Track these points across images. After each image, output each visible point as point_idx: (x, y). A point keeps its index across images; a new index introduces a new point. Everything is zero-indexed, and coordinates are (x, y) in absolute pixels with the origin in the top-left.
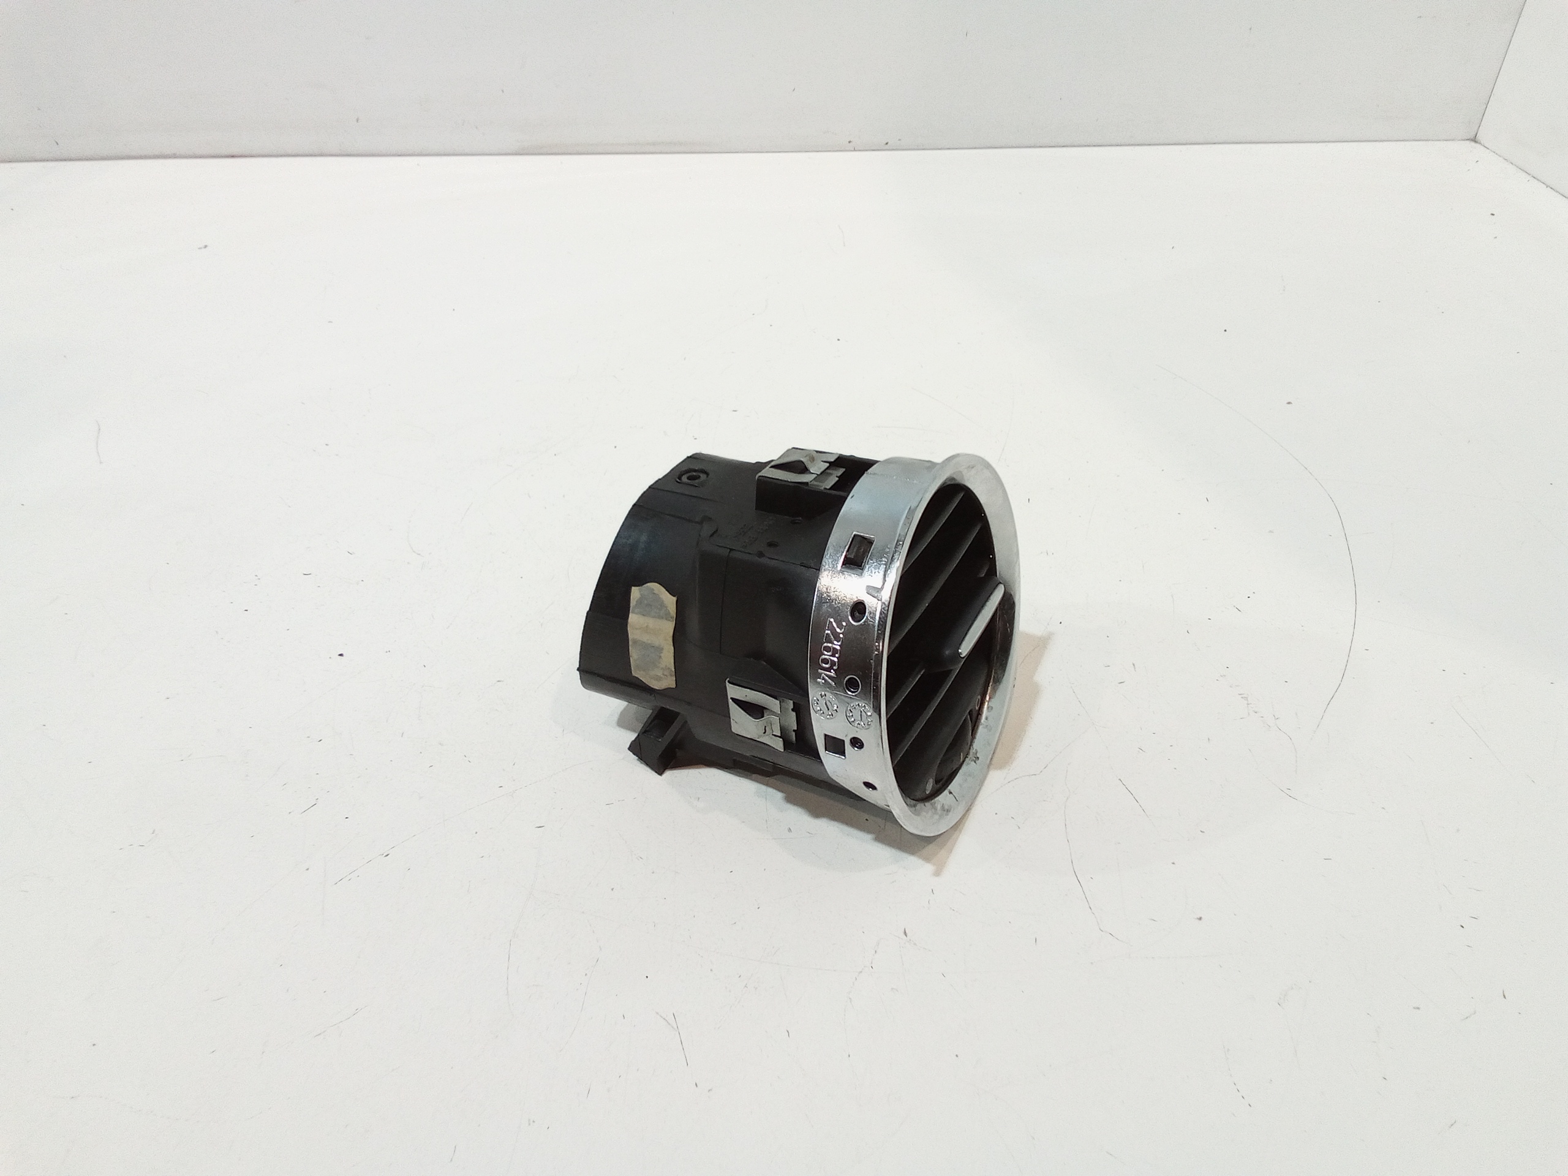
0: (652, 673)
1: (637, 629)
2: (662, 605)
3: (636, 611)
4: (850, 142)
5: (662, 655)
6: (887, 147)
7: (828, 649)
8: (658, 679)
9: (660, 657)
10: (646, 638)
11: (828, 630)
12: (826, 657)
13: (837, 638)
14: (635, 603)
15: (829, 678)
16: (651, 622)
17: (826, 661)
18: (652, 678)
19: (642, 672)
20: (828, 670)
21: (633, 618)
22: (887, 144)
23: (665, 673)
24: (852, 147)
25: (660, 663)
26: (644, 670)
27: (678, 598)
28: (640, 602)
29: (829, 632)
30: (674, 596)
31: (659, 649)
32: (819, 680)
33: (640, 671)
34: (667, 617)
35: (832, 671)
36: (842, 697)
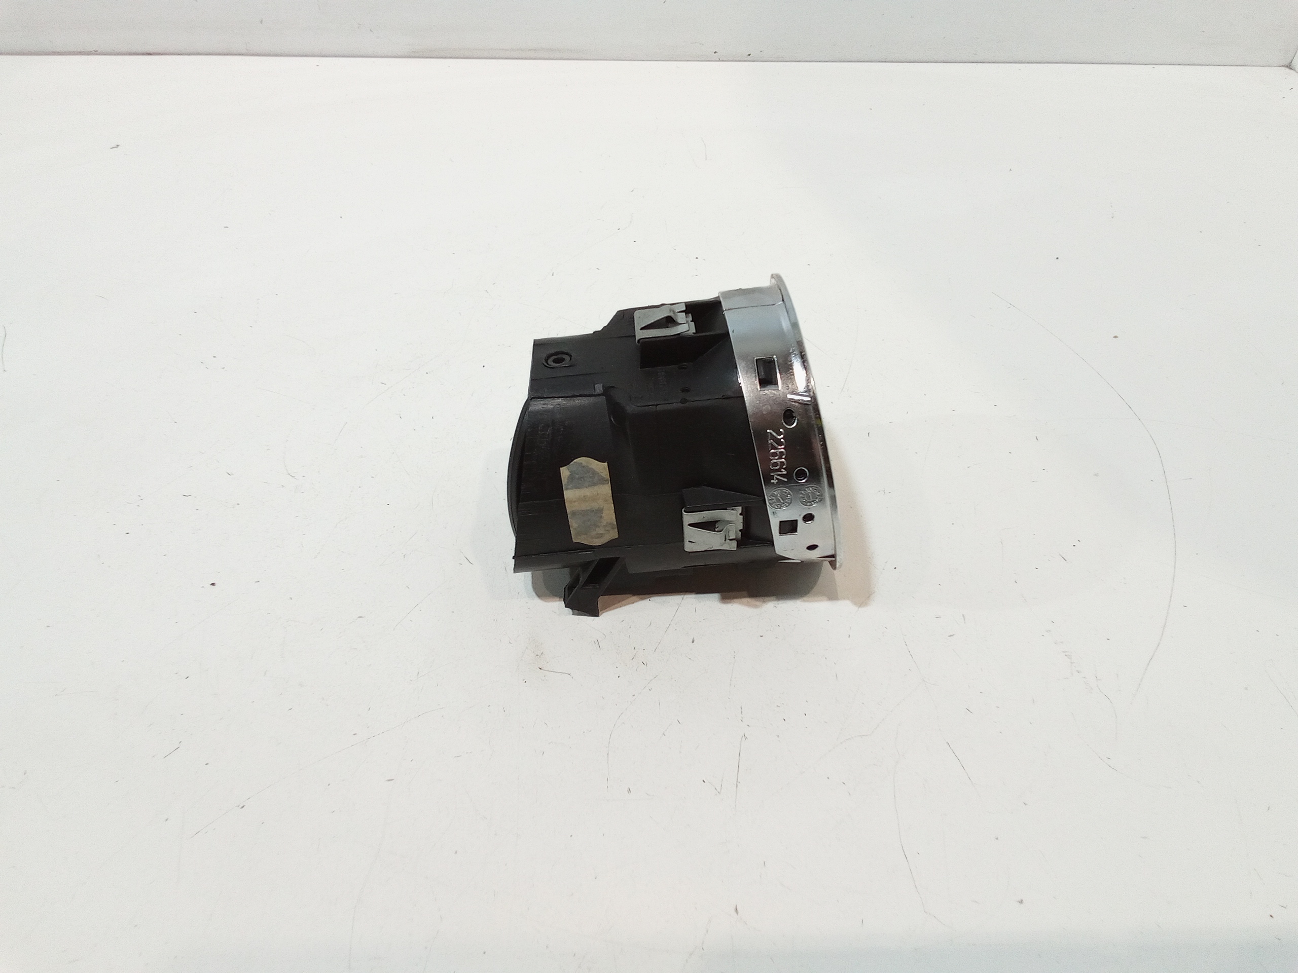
0: (593, 533)
1: (575, 502)
2: (594, 473)
3: (570, 487)
4: (715, 52)
5: (603, 515)
6: (749, 58)
7: (774, 454)
8: (600, 536)
9: (601, 517)
10: (584, 506)
11: (770, 440)
12: (775, 461)
13: (780, 444)
14: (566, 480)
15: (781, 477)
16: (587, 492)
17: (775, 464)
18: (593, 538)
19: (583, 536)
20: (779, 470)
21: (568, 494)
22: (749, 55)
23: (607, 529)
24: (717, 57)
25: (601, 522)
26: (586, 534)
27: (608, 463)
28: (571, 478)
29: (772, 441)
30: (605, 462)
31: (600, 511)
32: (772, 481)
33: (581, 536)
34: (602, 481)
35: (782, 470)
36: (794, 487)
